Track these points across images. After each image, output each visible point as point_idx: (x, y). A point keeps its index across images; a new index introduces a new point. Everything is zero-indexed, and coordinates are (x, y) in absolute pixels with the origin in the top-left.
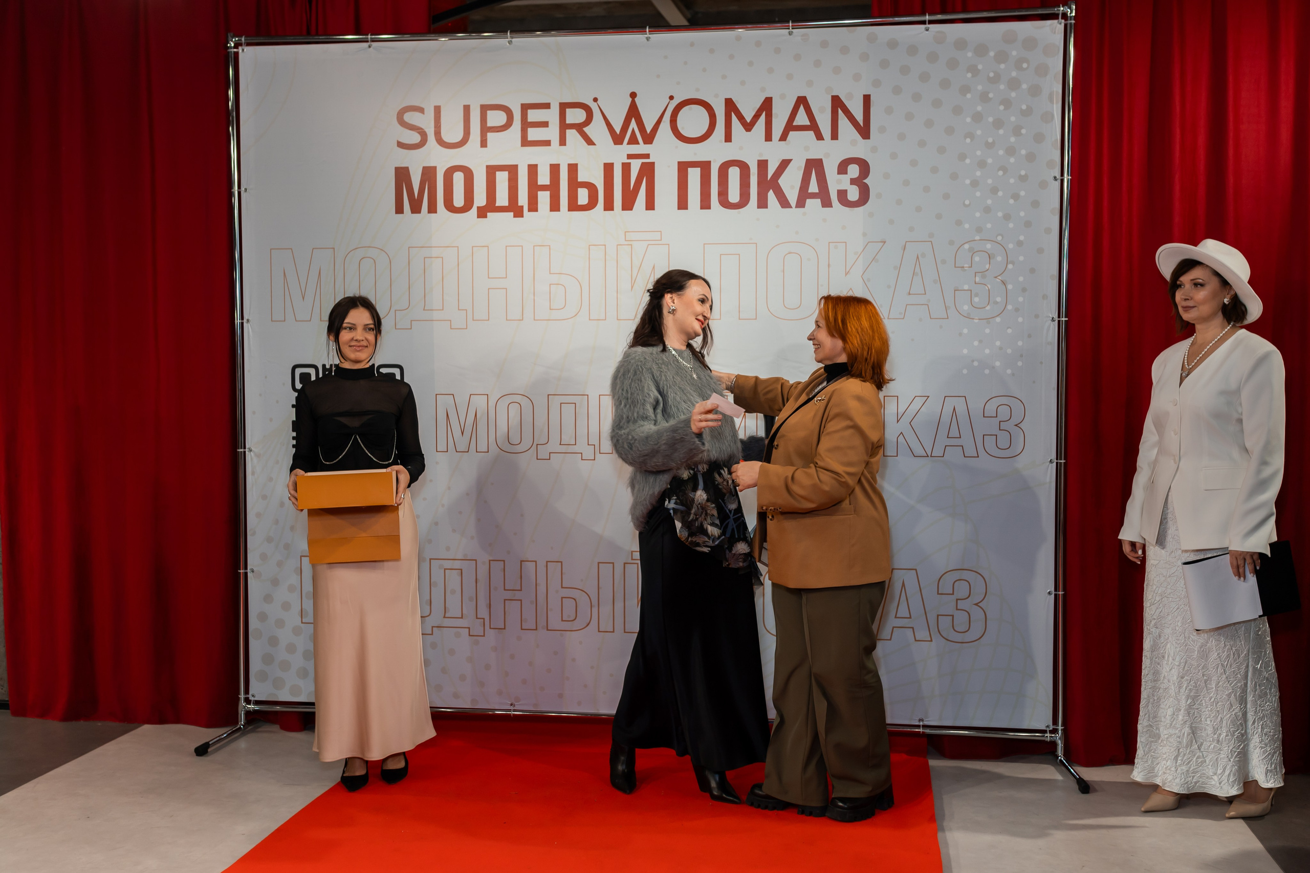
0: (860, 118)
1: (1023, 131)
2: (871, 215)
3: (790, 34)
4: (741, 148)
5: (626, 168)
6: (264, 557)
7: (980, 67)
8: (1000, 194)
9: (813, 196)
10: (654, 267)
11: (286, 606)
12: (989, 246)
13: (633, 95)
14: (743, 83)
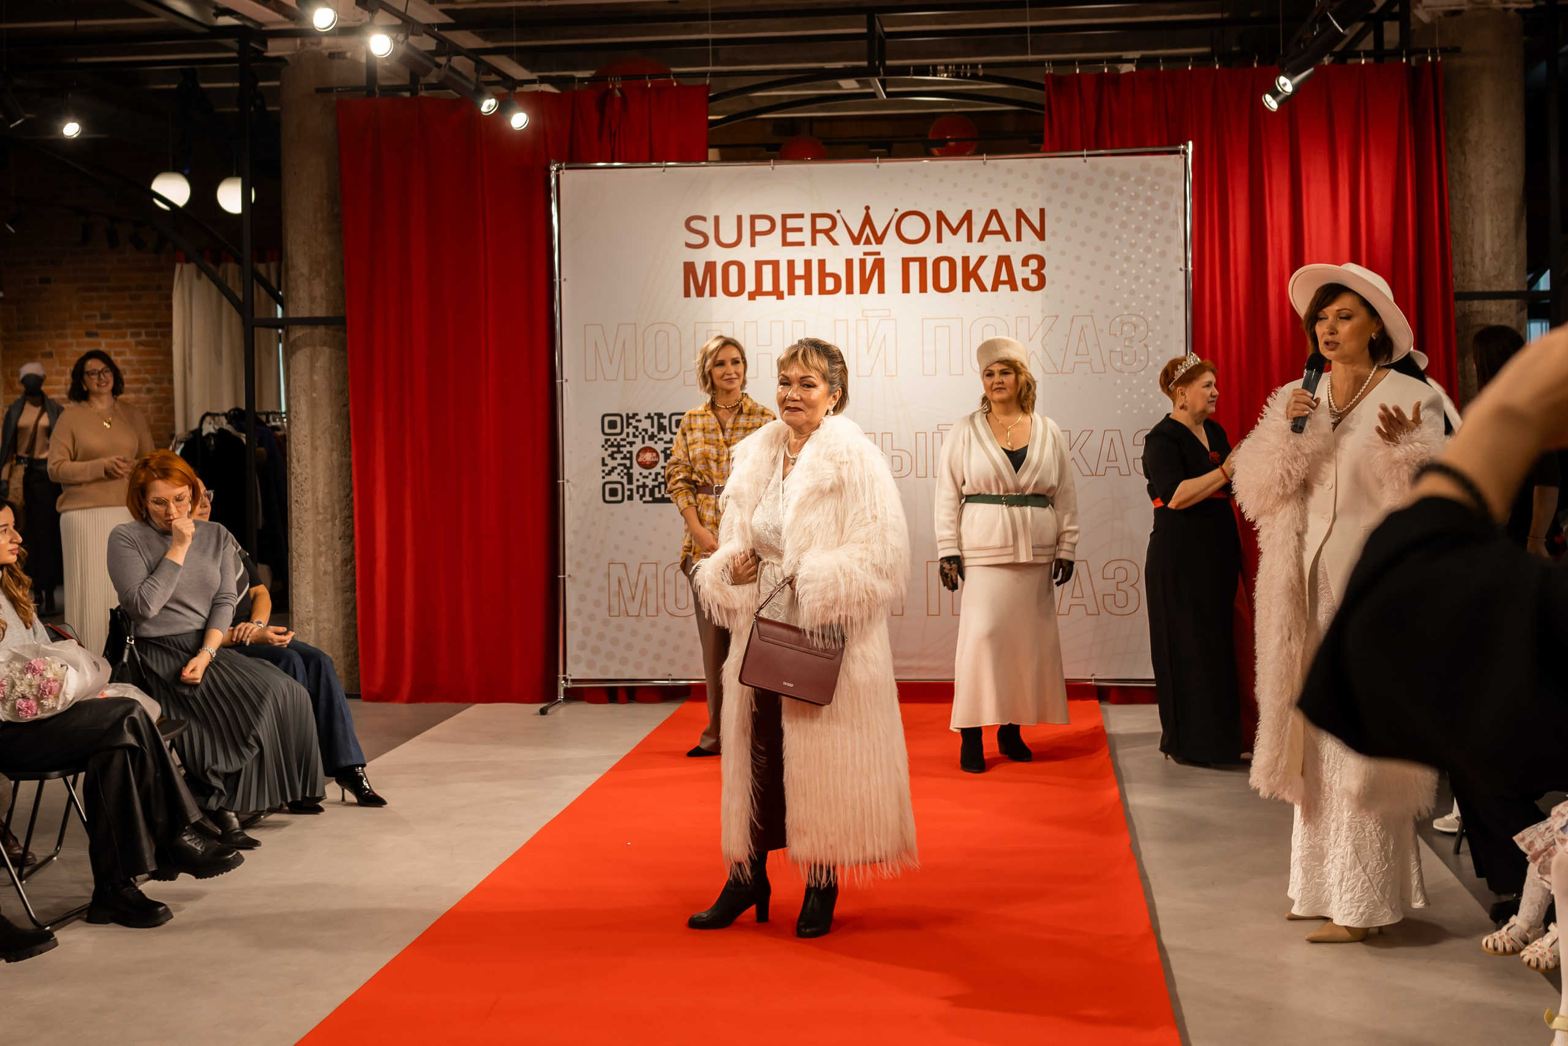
0: (1037, 225)
1: (1157, 235)
2: (1047, 297)
3: (985, 163)
4: (949, 248)
5: (863, 262)
6: (579, 565)
7: (1124, 188)
8: (1141, 280)
9: (1004, 283)
10: (885, 337)
11: (597, 603)
12: (1134, 319)
13: (867, 208)
14: (950, 199)
